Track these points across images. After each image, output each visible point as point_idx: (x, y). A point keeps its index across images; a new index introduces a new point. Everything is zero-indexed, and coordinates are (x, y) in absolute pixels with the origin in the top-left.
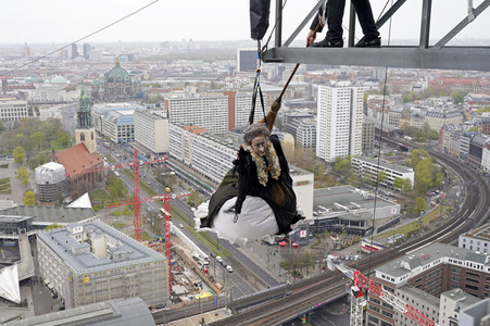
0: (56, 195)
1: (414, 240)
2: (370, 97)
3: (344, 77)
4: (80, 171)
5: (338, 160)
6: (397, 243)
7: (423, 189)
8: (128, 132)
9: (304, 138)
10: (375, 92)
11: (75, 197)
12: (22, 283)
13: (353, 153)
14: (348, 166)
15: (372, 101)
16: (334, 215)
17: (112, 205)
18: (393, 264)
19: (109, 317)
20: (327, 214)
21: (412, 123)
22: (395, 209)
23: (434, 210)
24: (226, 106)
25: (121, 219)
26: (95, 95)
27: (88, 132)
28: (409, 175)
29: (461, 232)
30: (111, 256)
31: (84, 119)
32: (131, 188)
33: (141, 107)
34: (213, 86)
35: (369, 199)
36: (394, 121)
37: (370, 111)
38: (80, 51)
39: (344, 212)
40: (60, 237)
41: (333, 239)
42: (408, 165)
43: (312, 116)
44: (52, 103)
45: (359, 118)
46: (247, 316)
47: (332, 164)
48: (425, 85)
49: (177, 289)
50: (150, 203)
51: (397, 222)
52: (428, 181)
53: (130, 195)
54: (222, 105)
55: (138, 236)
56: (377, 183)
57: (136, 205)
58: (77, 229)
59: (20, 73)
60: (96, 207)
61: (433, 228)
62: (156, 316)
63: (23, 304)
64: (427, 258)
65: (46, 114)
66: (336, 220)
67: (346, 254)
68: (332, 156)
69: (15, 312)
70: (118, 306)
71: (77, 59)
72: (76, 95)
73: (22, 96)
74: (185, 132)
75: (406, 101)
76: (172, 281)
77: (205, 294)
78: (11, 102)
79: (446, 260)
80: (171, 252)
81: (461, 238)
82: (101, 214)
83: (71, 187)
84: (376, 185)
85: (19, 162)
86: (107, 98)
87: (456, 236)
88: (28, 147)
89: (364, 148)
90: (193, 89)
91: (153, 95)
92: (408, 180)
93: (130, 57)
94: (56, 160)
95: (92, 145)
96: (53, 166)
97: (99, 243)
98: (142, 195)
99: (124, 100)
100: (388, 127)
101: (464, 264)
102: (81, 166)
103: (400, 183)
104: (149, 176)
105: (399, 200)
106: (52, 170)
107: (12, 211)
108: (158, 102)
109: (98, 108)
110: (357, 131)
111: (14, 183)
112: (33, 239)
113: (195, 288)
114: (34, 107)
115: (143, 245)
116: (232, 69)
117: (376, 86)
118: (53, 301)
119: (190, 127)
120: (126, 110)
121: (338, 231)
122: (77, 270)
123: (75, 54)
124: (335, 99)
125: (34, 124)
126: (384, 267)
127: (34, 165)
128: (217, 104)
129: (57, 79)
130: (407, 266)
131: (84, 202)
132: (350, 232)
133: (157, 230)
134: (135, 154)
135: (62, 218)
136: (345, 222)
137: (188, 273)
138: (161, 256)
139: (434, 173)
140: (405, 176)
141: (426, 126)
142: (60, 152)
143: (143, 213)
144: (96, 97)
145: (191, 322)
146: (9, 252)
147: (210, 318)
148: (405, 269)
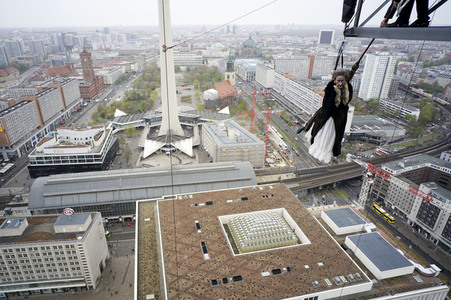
0: (213, 106)
1: (410, 151)
2: (401, 63)
3: (385, 49)
4: (225, 94)
5: (371, 100)
6: (399, 152)
7: (424, 121)
8: (252, 75)
10: (405, 60)
11: (222, 108)
12: (194, 147)
13: (382, 97)
14: (377, 104)
15: (401, 66)
16: (363, 131)
17: (240, 114)
18: (394, 163)
19: (233, 169)
20: (359, 130)
21: (426, 81)
22: (402, 132)
23: (428, 135)
24: (308, 64)
25: (244, 121)
26: (237, 54)
27: (231, 74)
28: (417, 113)
29: (444, 150)
30: (237, 139)
31: (230, 67)
32: (251, 106)
33: (261, 62)
34: (302, 52)
35: (387, 125)
37: (398, 72)
38: (231, 29)
39: (369, 130)
40: (214, 127)
41: (360, 145)
42: (417, 107)
44: (214, 58)
45: (390, 76)
46: (303, 179)
47: (367, 102)
48: (442, 56)
49: (268, 160)
50: (260, 115)
51: (402, 139)
52: (429, 118)
53: (250, 109)
54: (306, 63)
55: (252, 131)
57: (252, 115)
58: (222, 124)
59: (200, 41)
60: (232, 114)
61: (425, 146)
62: (256, 172)
63: (194, 157)
64: (417, 163)
65: (212, 63)
66: (363, 134)
67: (366, 154)
68: (368, 97)
69: (190, 160)
70: (238, 164)
71: (229, 34)
72: (227, 54)
73: (200, 53)
74: (283, 78)
75: (425, 66)
76: (267, 156)
77: (283, 164)
78: (195, 56)
79: (429, 165)
80: (268, 141)
81: (443, 154)
82: (234, 117)
83: (220, 103)
84: (392, 117)
85: (196, 88)
86: (242, 56)
87: (440, 152)
88: (201, 80)
89: (390, 94)
90: (291, 53)
91: (268, 56)
92: (415, 116)
93: (258, 33)
94: (214, 88)
95: (233, 81)
96: (212, 91)
97: (232, 132)
98: (256, 110)
99: (252, 57)
100: (407, 82)
101: (441, 169)
102: (226, 92)
103: (409, 117)
104: (261, 100)
105: (406, 127)
106: (211, 93)
107: (191, 112)
108: (270, 60)
109: (237, 61)
110: (387, 83)
111: (193, 98)
112: (200, 127)
113: (278, 161)
114: (205, 59)
115: (254, 136)
116: (315, 42)
117: (406, 56)
118: (207, 158)
119: (286, 75)
120: (252, 63)
121: (364, 141)
122: (220, 144)
123: (228, 31)
124: (376, 63)
125: (204, 69)
126: (388, 164)
127: (203, 90)
128: (304, 62)
129: (218, 44)
130: (402, 165)
131: (226, 110)
132: (370, 142)
133: (262, 129)
134: (254, 88)
135: (215, 118)
136: (369, 136)
137: (275, 153)
138: (263, 142)
139: (434, 113)
140: (413, 113)
141: (436, 83)
142: (216, 84)
143: (255, 119)
144: (237, 55)
145: (275, 178)
146: (189, 132)
147: (284, 177)
148: (401, 167)
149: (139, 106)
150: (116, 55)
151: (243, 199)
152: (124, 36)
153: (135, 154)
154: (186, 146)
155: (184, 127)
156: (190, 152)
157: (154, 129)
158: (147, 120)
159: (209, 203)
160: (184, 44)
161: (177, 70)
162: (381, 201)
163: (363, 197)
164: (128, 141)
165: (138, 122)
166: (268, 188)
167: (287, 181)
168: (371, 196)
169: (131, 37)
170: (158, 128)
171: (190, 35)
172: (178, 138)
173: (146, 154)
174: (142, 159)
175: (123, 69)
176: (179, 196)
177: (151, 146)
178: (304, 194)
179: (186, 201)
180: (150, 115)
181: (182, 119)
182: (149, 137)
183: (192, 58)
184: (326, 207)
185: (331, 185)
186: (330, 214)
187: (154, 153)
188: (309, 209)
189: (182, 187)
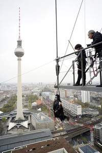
0: (35, 108)
4: (39, 104)
6: (99, 120)
8: (48, 97)
9: (79, 99)
11: (38, 109)
12: (28, 124)
14: (88, 104)
17: (45, 110)
18: (99, 124)
19: (43, 132)
20: (84, 113)
21: (99, 96)
22: (98, 113)
24: (65, 93)
25: (46, 113)
26: (43, 91)
27: (41, 97)
28: (100, 106)
30: (44, 120)
31: (40, 95)
33: (50, 93)
35: (93, 111)
36: (96, 96)
37: (91, 94)
38: (41, 83)
39: (88, 113)
40: (36, 116)
41: (86, 118)
42: (99, 104)
43: (81, 95)
44: (35, 92)
45: (89, 95)
46: (69, 133)
47: (85, 104)
49: (56, 127)
51: (98, 115)
53: (48, 108)
55: (49, 116)
56: (94, 108)
58: (38, 114)
59: (31, 87)
60: (42, 110)
62: (52, 133)
63: (28, 128)
65: (34, 94)
66: (86, 114)
68: (85, 102)
69: (26, 130)
70: (45, 130)
71: (40, 85)
72: (39, 91)
73: (31, 91)
76: (55, 125)
77: (61, 129)
82: (43, 112)
83: (38, 107)
85: (29, 102)
86: (45, 91)
88: (31, 99)
89: (91, 101)
91: (52, 91)
93: (49, 84)
95: (42, 99)
97: (42, 117)
99: (47, 91)
100: (95, 97)
102: (39, 102)
103: (98, 107)
105: (98, 111)
106: (35, 104)
107: (27, 111)
109: (43, 93)
110: (89, 97)
111: (28, 106)
112: (31, 116)
113: (59, 127)
114: (33, 93)
115: (50, 118)
118: (33, 128)
120: (47, 93)
122: (38, 122)
125: (32, 95)
126: (97, 125)
127: (32, 103)
128: (63, 92)
129: (37, 88)
131: (40, 109)
132: (89, 117)
135: (36, 112)
136: (88, 115)
137: (58, 124)
138: (53, 120)
142: (36, 101)
145: (59, 134)
146: (26, 118)
147: (62, 133)
148: (101, 126)
149: (8, 109)
150: (2, 92)
151: (48, 145)
152: (6, 86)
153: (5, 129)
154: (25, 124)
155: (25, 116)
156: (27, 126)
157: (13, 118)
158: (11, 115)
159: (34, 149)
160: (26, 88)
161: (23, 96)
162: (99, 140)
163: (92, 139)
164: (3, 124)
165: (7, 116)
166: (56, 139)
167: (64, 135)
168: (95, 138)
169: (8, 86)
170: (15, 117)
171: (28, 86)
172: (23, 121)
173: (9, 128)
174: (8, 131)
175: (4, 97)
176: (21, 147)
177: (11, 125)
178: (71, 140)
179: (24, 149)
180: (12, 113)
181: (24, 113)
182: (11, 121)
183: (28, 92)
184: (80, 145)
185: (80, 135)
186: (82, 148)
187: (13, 128)
188: (74, 147)
189: (23, 143)
